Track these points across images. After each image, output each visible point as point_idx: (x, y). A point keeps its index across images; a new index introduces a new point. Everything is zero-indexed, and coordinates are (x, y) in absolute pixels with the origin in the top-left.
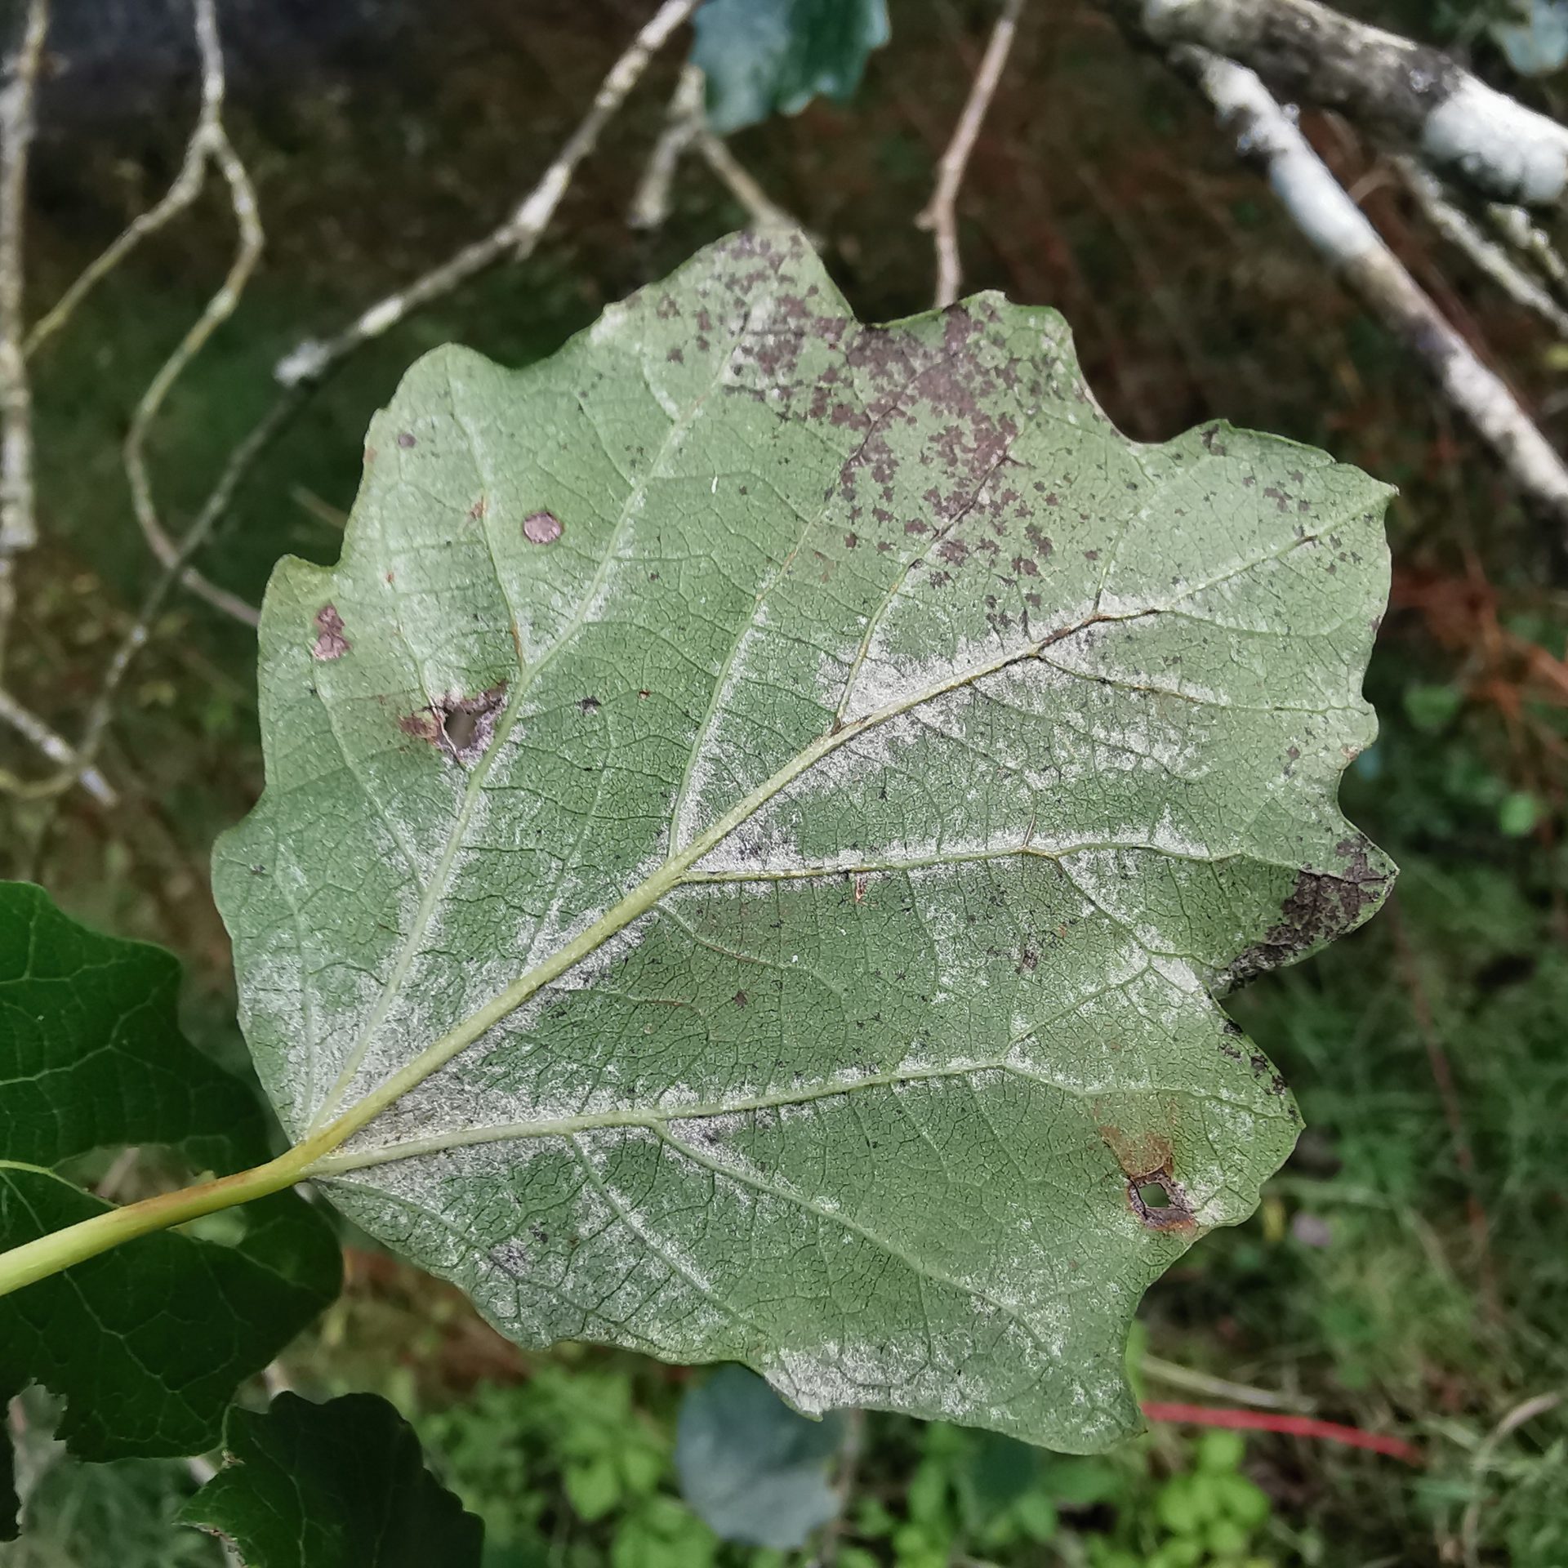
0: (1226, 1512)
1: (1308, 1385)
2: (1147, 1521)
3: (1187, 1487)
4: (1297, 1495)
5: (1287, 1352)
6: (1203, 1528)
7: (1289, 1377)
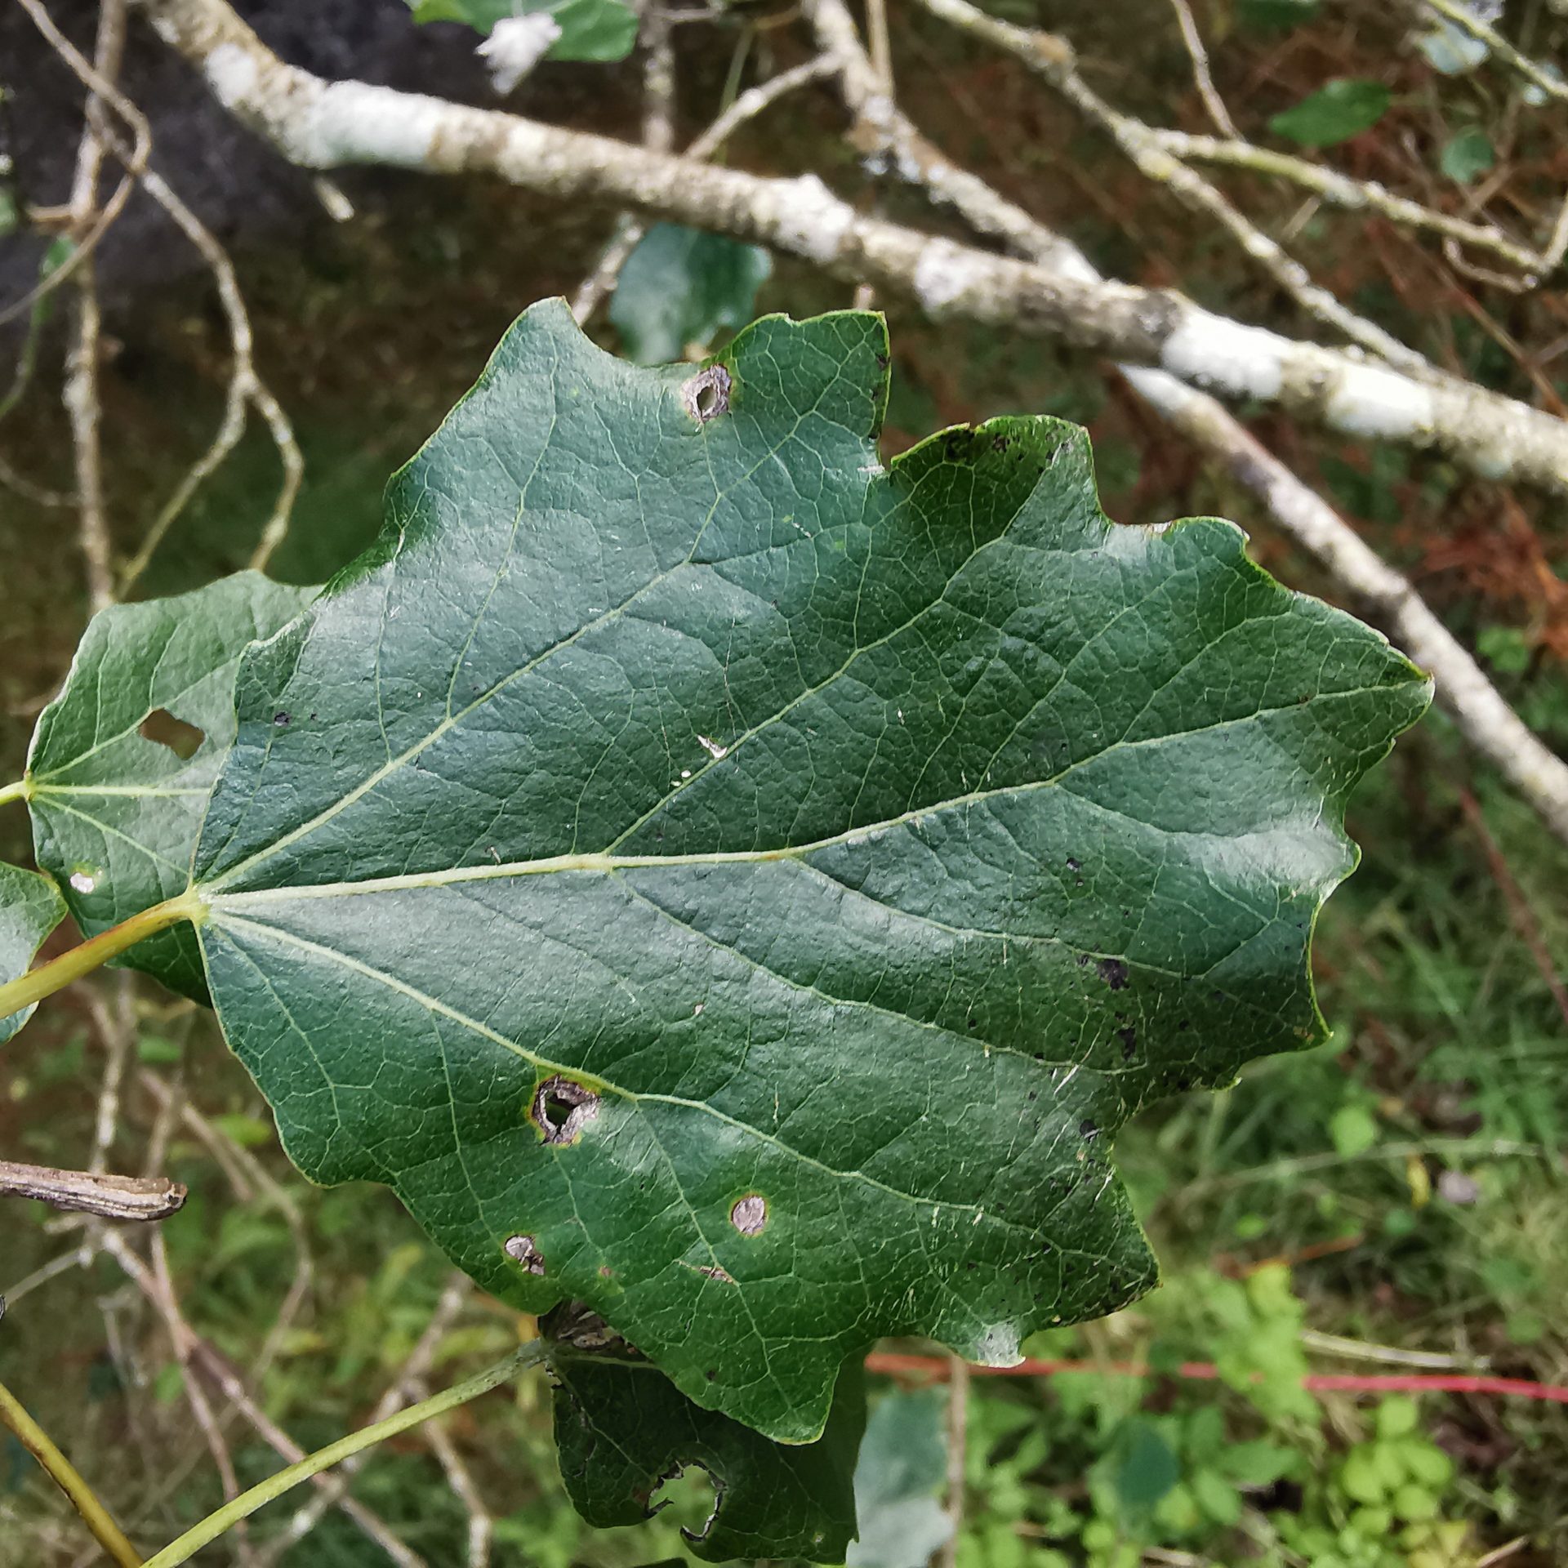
0: (1412, 1478)
1: (1478, 1343)
2: (1333, 1494)
3: (1369, 1457)
4: (1485, 1454)
5: (1455, 1310)
6: (1390, 1495)
7: (1459, 1336)
